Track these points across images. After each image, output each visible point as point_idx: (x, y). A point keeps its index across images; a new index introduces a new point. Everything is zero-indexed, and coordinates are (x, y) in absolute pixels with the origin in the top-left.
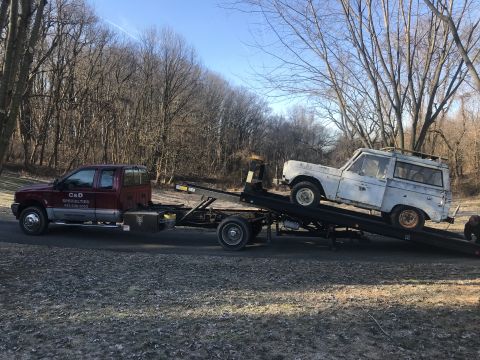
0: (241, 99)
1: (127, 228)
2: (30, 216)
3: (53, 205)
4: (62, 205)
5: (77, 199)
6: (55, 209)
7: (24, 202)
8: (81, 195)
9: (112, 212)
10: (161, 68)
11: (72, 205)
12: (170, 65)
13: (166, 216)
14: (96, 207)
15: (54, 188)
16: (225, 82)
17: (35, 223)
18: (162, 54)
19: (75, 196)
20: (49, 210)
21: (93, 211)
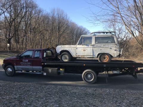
0: (81, 30)
1: (45, 74)
2: (9, 69)
3: (17, 65)
4: (20, 65)
5: (26, 62)
6: (18, 66)
7: (7, 64)
8: (27, 61)
9: (39, 67)
10: (57, 21)
11: (24, 65)
12: (60, 19)
13: (61, 69)
14: (33, 65)
15: (17, 58)
16: (76, 25)
17: (10, 72)
18: (57, 16)
19: (25, 61)
20: (15, 67)
21: (32, 67)
